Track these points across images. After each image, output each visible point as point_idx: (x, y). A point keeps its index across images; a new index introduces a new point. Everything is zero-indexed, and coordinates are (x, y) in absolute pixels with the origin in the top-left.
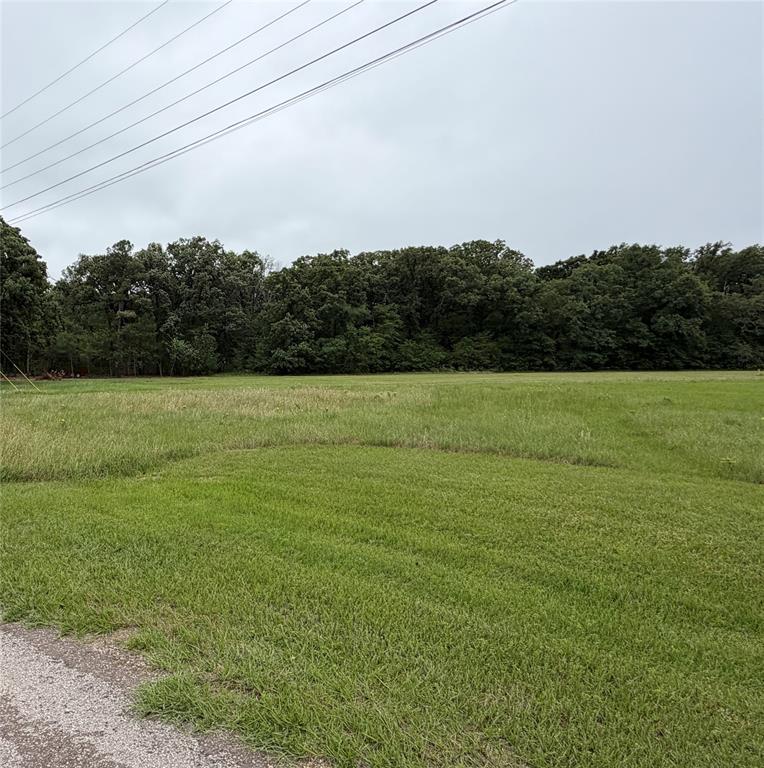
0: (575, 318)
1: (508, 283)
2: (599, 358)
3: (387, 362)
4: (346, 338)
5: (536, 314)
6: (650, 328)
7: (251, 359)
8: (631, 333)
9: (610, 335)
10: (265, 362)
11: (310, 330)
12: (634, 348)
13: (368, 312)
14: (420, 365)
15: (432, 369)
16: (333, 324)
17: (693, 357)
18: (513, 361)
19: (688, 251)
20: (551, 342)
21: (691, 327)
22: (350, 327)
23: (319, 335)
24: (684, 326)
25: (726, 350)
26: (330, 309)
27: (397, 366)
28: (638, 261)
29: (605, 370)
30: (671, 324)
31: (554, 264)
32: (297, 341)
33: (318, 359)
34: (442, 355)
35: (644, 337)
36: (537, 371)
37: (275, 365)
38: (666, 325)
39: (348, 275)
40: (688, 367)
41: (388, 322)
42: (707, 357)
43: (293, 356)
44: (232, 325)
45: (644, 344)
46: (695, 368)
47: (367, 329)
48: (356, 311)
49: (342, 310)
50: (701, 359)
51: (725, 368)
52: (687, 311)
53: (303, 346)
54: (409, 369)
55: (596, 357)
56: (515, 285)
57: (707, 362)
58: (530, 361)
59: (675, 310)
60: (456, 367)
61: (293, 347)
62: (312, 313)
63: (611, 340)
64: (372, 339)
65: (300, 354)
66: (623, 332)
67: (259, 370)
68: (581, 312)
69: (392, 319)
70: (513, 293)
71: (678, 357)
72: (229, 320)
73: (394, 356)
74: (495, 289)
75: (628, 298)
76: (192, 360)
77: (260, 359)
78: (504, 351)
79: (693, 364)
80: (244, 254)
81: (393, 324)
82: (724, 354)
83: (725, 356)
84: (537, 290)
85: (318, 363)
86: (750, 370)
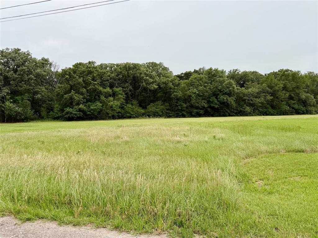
0: (193, 95)
1: (168, 80)
2: (202, 112)
3: (120, 114)
4: (101, 102)
5: (180, 94)
6: (217, 100)
7: (51, 113)
8: (212, 102)
9: (204, 102)
10: (60, 115)
11: (84, 98)
12: (213, 108)
13: (111, 91)
14: (134, 116)
15: (139, 117)
16: (94, 96)
17: (231, 111)
18: (170, 113)
19: (225, 71)
20: (185, 105)
21: (231, 100)
22: (103, 98)
23: (88, 101)
24: (229, 100)
25: (241, 109)
26: (93, 89)
27: (124, 116)
28: (212, 75)
29: (203, 117)
30: (225, 99)
31: (180, 74)
32: (78, 104)
33: (89, 113)
34: (143, 111)
35: (216, 104)
36: (179, 117)
37: (67, 116)
38: (223, 99)
39: (100, 74)
40: (230, 115)
41: (120, 96)
42: (235, 111)
43: (76, 111)
44: (39, 96)
45: (217, 106)
46: (232, 116)
47: (112, 98)
48: (105, 90)
49: (98, 89)
50: (234, 112)
51: (241, 115)
52: (229, 94)
53: (81, 106)
54: (130, 117)
55: (200, 111)
56: (171, 82)
57: (236, 113)
58: (177, 114)
59: (226, 94)
60: (149, 116)
61: (76, 107)
62: (84, 90)
63: (205, 104)
64: (115, 103)
65: (80, 110)
66: (209, 102)
67: (56, 118)
68: (195, 93)
69: (122, 94)
70: (171, 85)
71: (227, 112)
72: (37, 93)
73: (123, 111)
74: (163, 83)
75: (210, 89)
76: (18, 113)
77: (57, 113)
78: (167, 110)
79: (231, 114)
80: (42, 59)
81: (122, 96)
82: (240, 110)
83: (241, 111)
84: (179, 84)
85: (89, 115)
86: (249, 116)
